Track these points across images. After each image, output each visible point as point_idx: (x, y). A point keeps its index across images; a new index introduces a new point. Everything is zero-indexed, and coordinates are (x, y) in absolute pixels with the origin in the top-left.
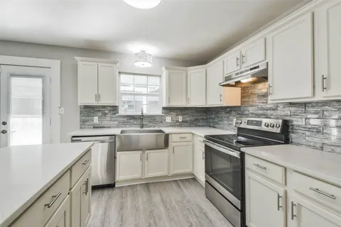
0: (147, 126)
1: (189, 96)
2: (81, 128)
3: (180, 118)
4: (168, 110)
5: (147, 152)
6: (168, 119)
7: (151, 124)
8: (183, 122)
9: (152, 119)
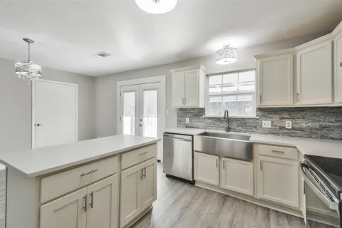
0: (235, 130)
1: (298, 91)
2: (178, 127)
3: (288, 124)
4: (265, 111)
5: (224, 159)
6: (267, 124)
7: (240, 128)
8: (293, 129)
9: (243, 122)
